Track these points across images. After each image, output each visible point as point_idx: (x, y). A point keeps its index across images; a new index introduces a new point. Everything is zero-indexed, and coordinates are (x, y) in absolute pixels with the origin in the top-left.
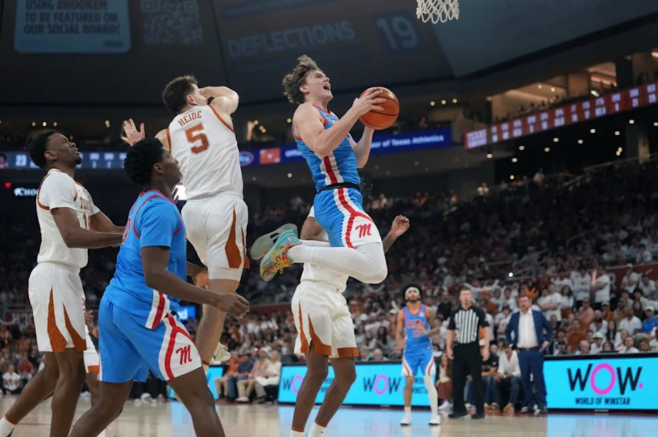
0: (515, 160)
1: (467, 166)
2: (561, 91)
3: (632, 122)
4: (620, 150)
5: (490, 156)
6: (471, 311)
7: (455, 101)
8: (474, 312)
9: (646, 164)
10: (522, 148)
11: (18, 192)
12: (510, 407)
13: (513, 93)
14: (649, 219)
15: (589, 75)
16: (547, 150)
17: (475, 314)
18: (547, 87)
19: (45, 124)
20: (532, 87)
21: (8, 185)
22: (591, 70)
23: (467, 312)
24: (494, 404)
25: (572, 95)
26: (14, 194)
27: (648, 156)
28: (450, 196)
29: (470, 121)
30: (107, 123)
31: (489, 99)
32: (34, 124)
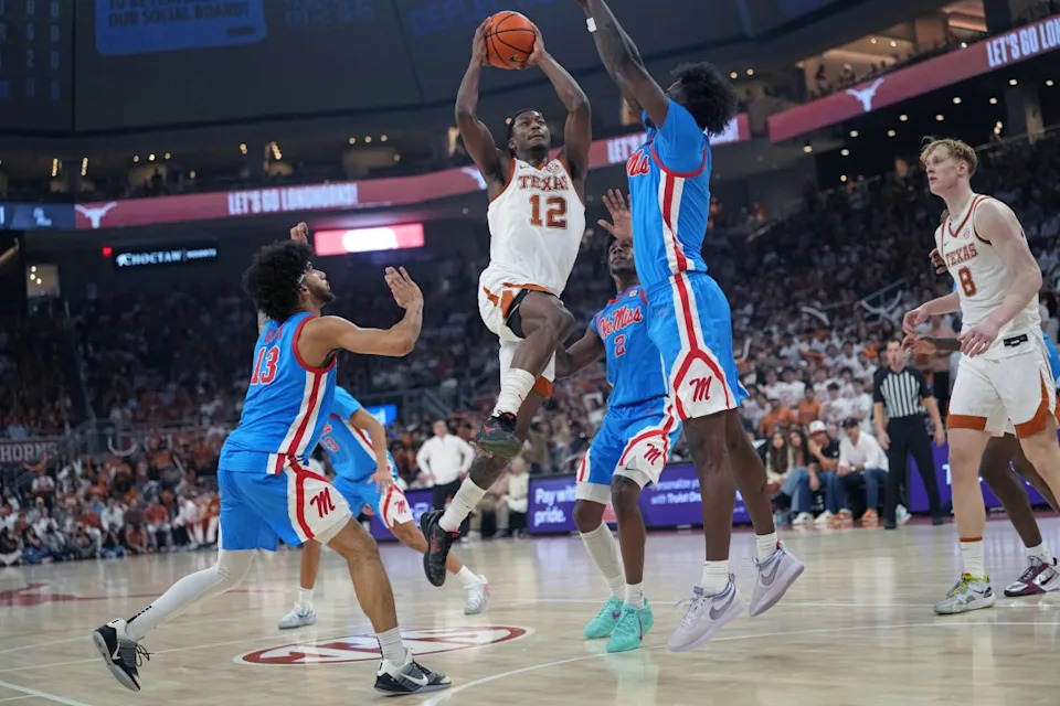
0: (845, 152)
1: (775, 166)
2: (906, 45)
3: (1013, 82)
4: (999, 125)
5: (808, 149)
6: (907, 374)
7: (750, 72)
8: (910, 375)
9: (1039, 143)
10: (854, 134)
11: (122, 260)
12: (871, 515)
13: (834, 54)
14: (1049, 222)
15: (946, 17)
16: (892, 133)
17: (913, 379)
18: (884, 40)
19: (152, 158)
20: (863, 42)
21: (107, 251)
22: (948, 10)
23: (901, 376)
24: (843, 511)
25: (922, 50)
26: (117, 264)
27: (1042, 130)
28: (753, 212)
29: (775, 101)
30: (243, 147)
31: (800, 65)
32: (136, 159)
